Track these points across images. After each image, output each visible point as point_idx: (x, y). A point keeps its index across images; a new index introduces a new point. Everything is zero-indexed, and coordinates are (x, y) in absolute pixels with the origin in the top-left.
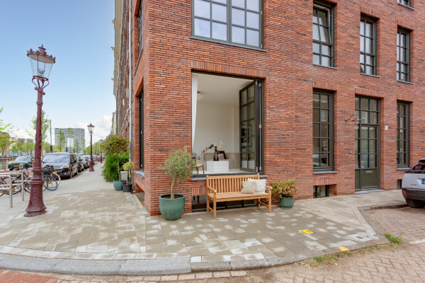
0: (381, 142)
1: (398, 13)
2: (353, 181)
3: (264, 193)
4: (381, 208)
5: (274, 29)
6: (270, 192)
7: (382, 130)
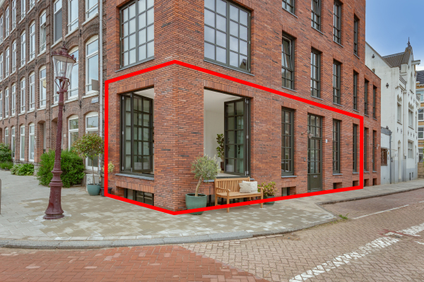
0: (323, 152)
1: (333, 49)
2: (306, 184)
3: (257, 192)
4: (328, 203)
5: (259, 57)
6: (262, 191)
7: (324, 142)
